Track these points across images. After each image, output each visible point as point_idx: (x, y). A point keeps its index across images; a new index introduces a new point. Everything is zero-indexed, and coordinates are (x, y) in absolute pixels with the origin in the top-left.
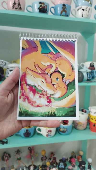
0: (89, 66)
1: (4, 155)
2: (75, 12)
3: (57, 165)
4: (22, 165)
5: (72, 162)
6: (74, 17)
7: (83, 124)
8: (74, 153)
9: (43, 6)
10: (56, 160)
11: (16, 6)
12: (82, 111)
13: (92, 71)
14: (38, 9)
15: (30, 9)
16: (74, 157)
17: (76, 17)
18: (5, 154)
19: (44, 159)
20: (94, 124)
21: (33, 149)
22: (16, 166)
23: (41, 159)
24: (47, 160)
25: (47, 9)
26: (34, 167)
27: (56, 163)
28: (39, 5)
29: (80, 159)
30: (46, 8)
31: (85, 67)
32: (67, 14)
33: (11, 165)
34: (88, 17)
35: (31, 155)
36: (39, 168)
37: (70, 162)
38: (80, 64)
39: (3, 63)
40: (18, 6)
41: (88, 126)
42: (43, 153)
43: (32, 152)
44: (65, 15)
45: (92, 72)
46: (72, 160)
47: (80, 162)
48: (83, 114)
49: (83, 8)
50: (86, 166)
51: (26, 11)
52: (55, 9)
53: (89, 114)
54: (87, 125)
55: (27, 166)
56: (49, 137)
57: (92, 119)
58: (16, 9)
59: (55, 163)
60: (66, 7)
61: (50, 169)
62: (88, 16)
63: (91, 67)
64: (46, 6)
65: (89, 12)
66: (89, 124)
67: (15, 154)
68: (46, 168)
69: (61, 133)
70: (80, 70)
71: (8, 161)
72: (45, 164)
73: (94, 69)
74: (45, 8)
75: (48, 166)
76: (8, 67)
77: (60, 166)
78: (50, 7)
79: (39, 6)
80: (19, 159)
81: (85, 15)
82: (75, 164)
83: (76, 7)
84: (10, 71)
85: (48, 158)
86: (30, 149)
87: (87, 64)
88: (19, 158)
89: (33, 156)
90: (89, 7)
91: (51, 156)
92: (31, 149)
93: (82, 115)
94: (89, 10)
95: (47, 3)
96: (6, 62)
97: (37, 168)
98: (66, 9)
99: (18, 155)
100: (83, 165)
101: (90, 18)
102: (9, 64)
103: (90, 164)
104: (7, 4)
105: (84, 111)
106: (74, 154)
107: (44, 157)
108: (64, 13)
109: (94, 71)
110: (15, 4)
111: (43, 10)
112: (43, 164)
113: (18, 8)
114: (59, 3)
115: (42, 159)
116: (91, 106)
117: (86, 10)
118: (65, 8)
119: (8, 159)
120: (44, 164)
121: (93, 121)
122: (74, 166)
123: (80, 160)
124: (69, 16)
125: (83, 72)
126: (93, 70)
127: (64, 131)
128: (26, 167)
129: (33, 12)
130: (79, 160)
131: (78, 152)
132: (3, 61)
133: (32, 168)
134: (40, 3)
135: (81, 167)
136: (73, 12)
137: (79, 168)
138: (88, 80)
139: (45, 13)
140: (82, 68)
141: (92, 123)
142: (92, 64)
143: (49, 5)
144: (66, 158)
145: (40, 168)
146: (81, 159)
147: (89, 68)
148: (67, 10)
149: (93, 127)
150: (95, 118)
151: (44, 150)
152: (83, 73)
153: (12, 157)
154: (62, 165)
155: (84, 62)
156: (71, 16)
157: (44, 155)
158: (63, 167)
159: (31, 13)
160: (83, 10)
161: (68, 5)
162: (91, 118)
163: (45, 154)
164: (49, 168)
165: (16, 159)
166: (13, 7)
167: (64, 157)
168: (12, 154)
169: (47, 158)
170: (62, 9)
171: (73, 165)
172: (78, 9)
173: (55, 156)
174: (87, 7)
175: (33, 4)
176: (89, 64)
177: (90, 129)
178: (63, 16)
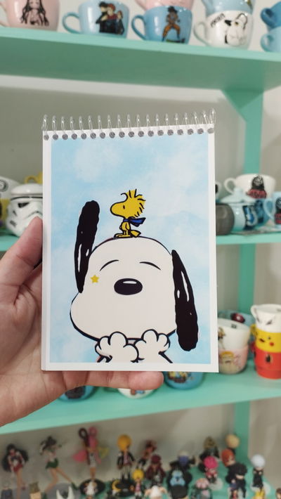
0: (248, 187)
1: (9, 454)
2: (206, 30)
3: (165, 480)
4: (62, 481)
5: (206, 469)
6: (203, 45)
7: (237, 357)
8: (213, 443)
9: (110, 12)
10: (160, 465)
11: (33, 15)
12: (233, 317)
13: (258, 201)
14: (98, 21)
15: (73, 23)
16: (212, 454)
17: (207, 45)
18: (12, 451)
19: (126, 461)
20: (267, 356)
21: (94, 435)
22: (44, 486)
23: (118, 463)
24: (135, 464)
25: (124, 21)
26: (96, 485)
27: (159, 473)
28: (100, 11)
29: (231, 457)
30: (120, 21)
31: (236, 190)
32: (182, 36)
33: (31, 482)
34: (243, 42)
35: (87, 453)
36: (112, 489)
37: (202, 468)
38: (222, 183)
40: (37, 14)
41: (251, 363)
42: (123, 445)
43: (92, 442)
44: (176, 39)
45: (260, 203)
46: (208, 461)
47: (229, 467)
48: (234, 327)
49: (228, 18)
50: (249, 477)
51: (61, 28)
52: (147, 22)
53: (253, 325)
54: (249, 358)
55: (78, 484)
56: (138, 395)
57: (262, 341)
58: (33, 23)
59: (156, 474)
60: (178, 14)
61: (143, 489)
62: (241, 39)
63: (254, 191)
64: (121, 12)
65: (244, 28)
66: (253, 355)
67: (41, 450)
68: (132, 488)
69: (172, 383)
70: (225, 200)
71: (21, 471)
72: (129, 476)
73: (265, 195)
74: (118, 21)
75: (137, 481)
76: (13, 194)
77: (173, 482)
78: (131, 16)
79: (99, 14)
80: (53, 465)
81: (233, 37)
82: (216, 473)
83: (208, 14)
84: (21, 205)
85: (137, 459)
86: (83, 433)
87: (245, 183)
88: (52, 460)
89: (92, 455)
90: (246, 14)
91: (147, 454)
92: (87, 436)
93: (234, 330)
94: (245, 24)
95: (123, 5)
96: (7, 180)
97: (107, 489)
98: (179, 21)
99: (50, 454)
100: (240, 474)
101: (247, 47)
102: (14, 186)
103: (260, 473)
104: (5, 10)
105: (238, 318)
106: (211, 445)
107: (126, 455)
108: (172, 34)
109: (265, 201)
110: (28, 8)
111: (111, 25)
112: (123, 477)
113: (37, 21)
114: (157, 4)
115: (120, 463)
116: (259, 303)
117: (237, 23)
118: (174, 20)
119: (20, 466)
120: (126, 477)
121: (264, 347)
122: (213, 480)
123: (231, 462)
124: (187, 43)
125: (231, 205)
126: (263, 200)
127: (182, 379)
128: (74, 487)
129: (83, 31)
130: (228, 461)
131: (224, 439)
133: (91, 490)
134: (103, 5)
135: (233, 481)
136: (200, 30)
137: (228, 485)
138: (248, 228)
139: (119, 35)
140: (229, 194)
141: (262, 352)
142: (259, 180)
143: (128, 11)
144: (191, 458)
145: (114, 487)
146: (233, 459)
147: (251, 194)
148: (181, 25)
149: (265, 365)
150: (269, 338)
151: (125, 437)
152: (234, 209)
153: (31, 460)
154: (177, 478)
155: (235, 177)
156: (193, 40)
157: (126, 450)
158: (182, 482)
159: (77, 35)
160: (228, 22)
161: (183, 9)
162: (259, 337)
163: (128, 447)
164: (141, 486)
165: (45, 465)
166: (24, 18)
167: (185, 454)
168: (31, 452)
169: (133, 460)
170: (167, 21)
171: (210, 477)
172: (214, 22)
173: (156, 453)
174: (240, 15)
175: (82, 9)
176: (250, 182)
177: (255, 369)
178: (169, 41)
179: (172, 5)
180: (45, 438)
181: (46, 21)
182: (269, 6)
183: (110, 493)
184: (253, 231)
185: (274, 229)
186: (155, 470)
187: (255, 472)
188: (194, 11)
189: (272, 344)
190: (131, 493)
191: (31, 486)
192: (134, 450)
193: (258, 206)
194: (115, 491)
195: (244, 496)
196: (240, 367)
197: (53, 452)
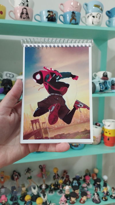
0: (101, 76)
1: (14, 174)
2: (86, 19)
3: (71, 184)
4: (33, 184)
5: (86, 180)
6: (85, 25)
7: (97, 138)
8: (89, 171)
9: (51, 14)
10: (69, 178)
11: (24, 16)
12: (96, 124)
13: (105, 81)
14: (47, 17)
15: (38, 18)
16: (88, 175)
18: (15, 173)
19: (56, 177)
20: (108, 138)
21: (45, 168)
22: (27, 186)
23: (54, 178)
25: (56, 17)
26: (45, 185)
27: (69, 181)
28: (47, 14)
30: (55, 17)
31: (97, 77)
32: (77, 22)
34: (99, 24)
35: (42, 174)
36: (51, 187)
39: (11, 76)
41: (103, 141)
42: (55, 171)
43: (44, 170)
44: (75, 23)
45: (106, 82)
46: (87, 177)
47: (95, 180)
49: (94, 15)
50: (102, 183)
51: (34, 20)
52: (64, 17)
53: (103, 127)
54: (101, 140)
55: (39, 185)
57: (106, 132)
58: (24, 18)
59: (67, 182)
60: (76, 14)
61: (63, 188)
62: (98, 23)
63: (104, 77)
64: (55, 14)
65: (99, 19)
66: (103, 138)
67: (25, 172)
68: (59, 187)
69: (73, 147)
70: (93, 81)
71: (18, 180)
72: (57, 183)
73: (108, 79)
74: (54, 17)
75: (61, 184)
77: (74, 184)
78: (59, 15)
79: (47, 15)
80: (30, 178)
81: (95, 22)
82: (90, 182)
83: (86, 13)
85: (61, 177)
86: (41, 167)
87: (100, 74)
88: (29, 176)
89: (44, 175)
90: (100, 13)
91: (64, 175)
92: (42, 168)
93: (96, 129)
94: (100, 17)
95: (56, 11)
96: (14, 74)
98: (76, 17)
99: (29, 174)
100: (98, 182)
101: (100, 26)
102: (17, 76)
103: (106, 182)
104: (14, 14)
105: (98, 125)
106: (88, 172)
107: (56, 175)
108: (73, 21)
109: (108, 81)
110: (22, 13)
111: (52, 18)
112: (55, 183)
113: (26, 18)
114: (68, 11)
116: (105, 119)
117: (97, 17)
118: (74, 16)
119: (18, 178)
121: (107, 135)
122: (88, 184)
123: (95, 178)
124: (79, 24)
125: (94, 83)
127: (77, 146)
128: (37, 186)
129: (41, 21)
130: (94, 178)
131: (93, 170)
132: (10, 73)
133: (44, 187)
134: (49, 11)
135: (96, 185)
136: (84, 20)
137: (94, 186)
138: (101, 91)
139: (54, 22)
141: (106, 137)
142: (105, 73)
143: (57, 13)
144: (80, 176)
146: (96, 177)
147: (102, 79)
149: (107, 142)
150: (109, 132)
151: (56, 168)
152: (96, 84)
153: (22, 177)
155: (97, 72)
156: (81, 24)
157: (56, 173)
160: (94, 17)
161: (77, 12)
162: (105, 131)
163: (57, 172)
164: (62, 186)
166: (21, 17)
167: (78, 175)
168: (22, 173)
169: (59, 177)
170: (72, 17)
171: (87, 183)
172: (89, 16)
173: (68, 174)
174: (98, 14)
175: (41, 13)
176: (102, 74)
177: (104, 143)
178: (72, 24)
179: (73, 11)
180: (27, 168)
181: (29, 17)
182: (109, 10)
183: (51, 188)
184: (103, 92)
185: (111, 92)
186: (67, 181)
187: (104, 182)
188: (81, 13)
189: (110, 134)
190: (58, 189)
191: (22, 185)
192: (59, 173)
193: (105, 83)
194: (53, 187)
195: (100, 190)
196: (98, 142)
197: (30, 173)
